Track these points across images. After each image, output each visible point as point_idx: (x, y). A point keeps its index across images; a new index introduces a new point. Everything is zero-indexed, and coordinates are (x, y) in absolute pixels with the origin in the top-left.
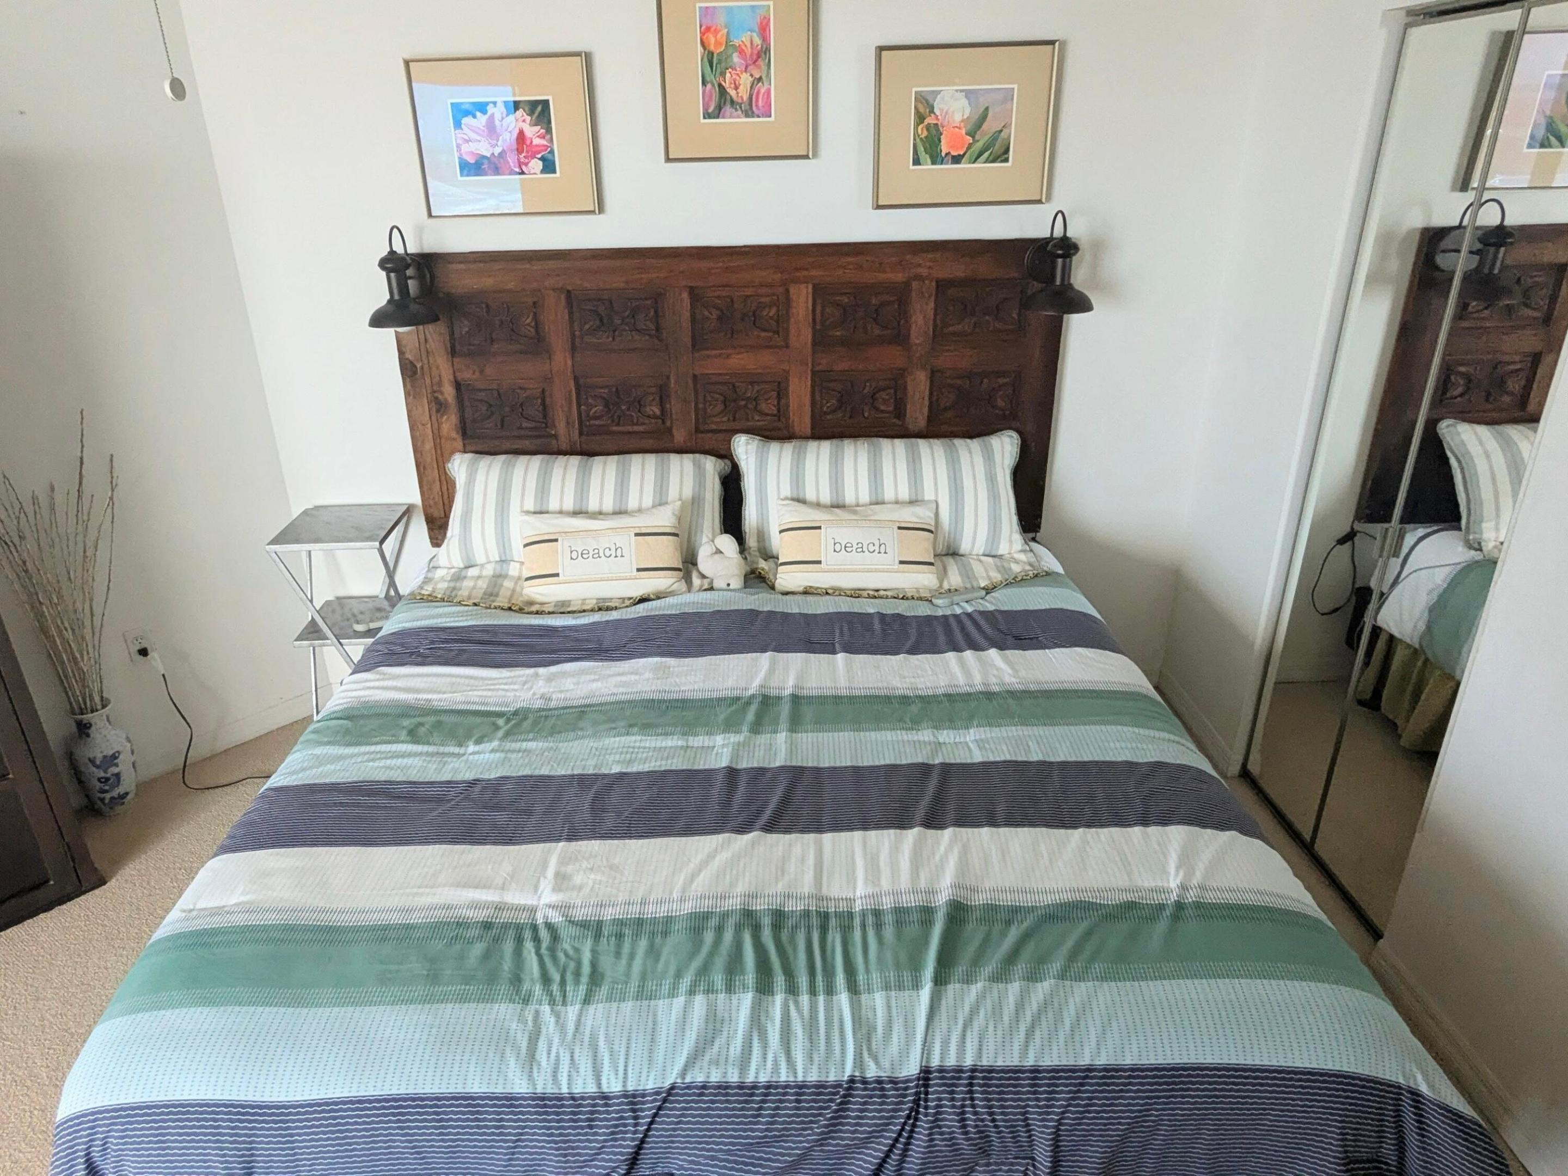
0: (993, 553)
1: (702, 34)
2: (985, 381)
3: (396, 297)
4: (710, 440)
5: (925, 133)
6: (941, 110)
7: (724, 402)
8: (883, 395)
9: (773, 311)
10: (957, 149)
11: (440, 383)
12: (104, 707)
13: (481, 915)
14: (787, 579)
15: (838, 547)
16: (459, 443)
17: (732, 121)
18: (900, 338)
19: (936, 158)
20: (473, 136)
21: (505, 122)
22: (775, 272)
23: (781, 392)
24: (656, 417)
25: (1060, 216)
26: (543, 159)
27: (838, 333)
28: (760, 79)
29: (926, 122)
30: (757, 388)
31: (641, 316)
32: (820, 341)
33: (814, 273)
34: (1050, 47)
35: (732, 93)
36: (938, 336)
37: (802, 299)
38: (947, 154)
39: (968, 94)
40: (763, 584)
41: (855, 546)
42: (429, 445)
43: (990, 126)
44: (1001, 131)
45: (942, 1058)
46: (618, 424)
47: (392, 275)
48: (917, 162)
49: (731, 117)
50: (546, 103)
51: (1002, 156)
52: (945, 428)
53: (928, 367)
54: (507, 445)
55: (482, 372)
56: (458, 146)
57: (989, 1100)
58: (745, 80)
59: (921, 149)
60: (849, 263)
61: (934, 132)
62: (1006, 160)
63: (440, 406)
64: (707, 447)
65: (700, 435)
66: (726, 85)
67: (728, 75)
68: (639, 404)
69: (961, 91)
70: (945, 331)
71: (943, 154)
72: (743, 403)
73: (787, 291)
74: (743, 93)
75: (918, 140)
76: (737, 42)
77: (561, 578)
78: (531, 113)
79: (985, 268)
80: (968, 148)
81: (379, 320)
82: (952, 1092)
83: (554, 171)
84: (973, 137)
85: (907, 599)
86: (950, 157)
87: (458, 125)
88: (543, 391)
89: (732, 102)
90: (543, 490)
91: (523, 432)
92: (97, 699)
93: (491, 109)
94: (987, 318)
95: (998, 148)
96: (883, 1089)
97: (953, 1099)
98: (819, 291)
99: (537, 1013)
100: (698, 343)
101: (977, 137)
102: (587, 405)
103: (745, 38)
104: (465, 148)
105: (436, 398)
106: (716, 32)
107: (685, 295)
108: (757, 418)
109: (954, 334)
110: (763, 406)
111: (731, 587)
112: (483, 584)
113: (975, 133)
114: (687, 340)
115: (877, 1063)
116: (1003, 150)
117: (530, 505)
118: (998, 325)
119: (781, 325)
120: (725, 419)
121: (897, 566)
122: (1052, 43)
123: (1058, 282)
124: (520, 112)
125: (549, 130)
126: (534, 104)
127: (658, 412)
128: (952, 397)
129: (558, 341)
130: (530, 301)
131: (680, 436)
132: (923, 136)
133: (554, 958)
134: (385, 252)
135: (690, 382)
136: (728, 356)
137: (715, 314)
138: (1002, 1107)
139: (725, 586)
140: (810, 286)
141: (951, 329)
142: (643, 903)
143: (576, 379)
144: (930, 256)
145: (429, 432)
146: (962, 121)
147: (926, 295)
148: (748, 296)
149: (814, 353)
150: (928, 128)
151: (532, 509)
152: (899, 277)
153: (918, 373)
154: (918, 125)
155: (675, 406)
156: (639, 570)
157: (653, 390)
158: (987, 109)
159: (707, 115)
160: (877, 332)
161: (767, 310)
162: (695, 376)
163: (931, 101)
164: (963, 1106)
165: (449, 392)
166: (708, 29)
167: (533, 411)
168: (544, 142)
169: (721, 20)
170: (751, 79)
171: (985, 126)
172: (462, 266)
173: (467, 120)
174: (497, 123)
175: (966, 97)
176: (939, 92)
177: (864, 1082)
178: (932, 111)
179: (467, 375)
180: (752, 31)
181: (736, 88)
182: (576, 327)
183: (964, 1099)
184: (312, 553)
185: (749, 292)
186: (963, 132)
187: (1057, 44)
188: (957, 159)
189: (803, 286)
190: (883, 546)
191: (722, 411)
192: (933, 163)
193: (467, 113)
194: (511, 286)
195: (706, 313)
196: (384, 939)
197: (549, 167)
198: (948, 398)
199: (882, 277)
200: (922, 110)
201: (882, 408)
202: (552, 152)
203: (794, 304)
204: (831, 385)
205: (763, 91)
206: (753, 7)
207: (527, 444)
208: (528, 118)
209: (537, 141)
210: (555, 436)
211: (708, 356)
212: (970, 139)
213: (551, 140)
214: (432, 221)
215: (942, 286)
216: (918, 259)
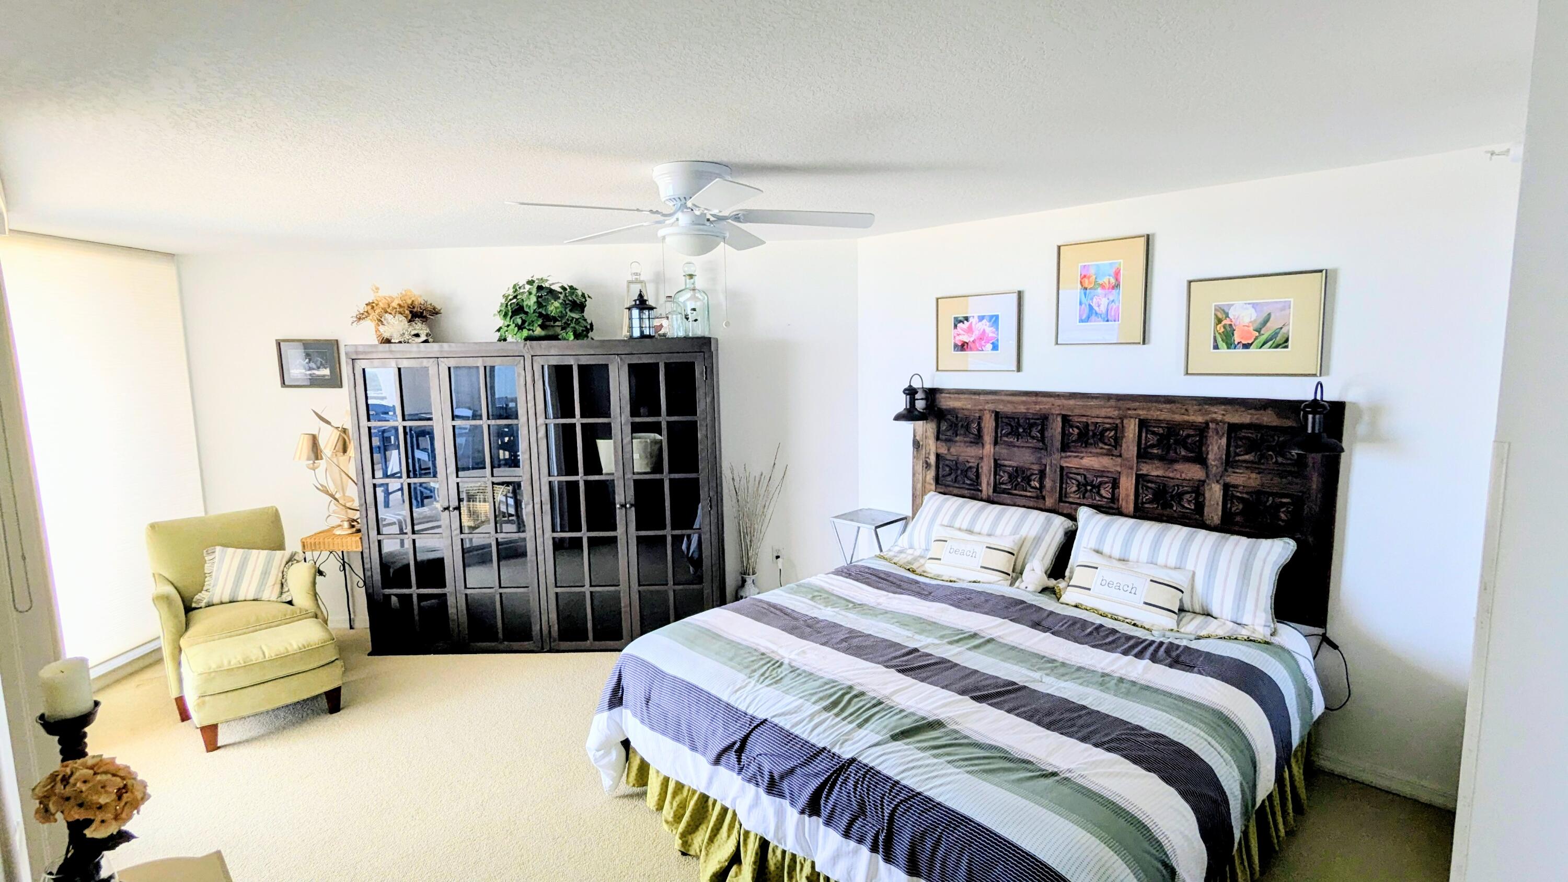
0: (1238, 622)
1: (1082, 279)
2: (1271, 498)
3: (908, 407)
4: (1065, 508)
5: (1222, 330)
6: (1234, 316)
7: (1078, 486)
8: (1188, 496)
9: (1113, 433)
10: (1247, 339)
11: (929, 454)
12: (754, 574)
13: (763, 650)
14: (1070, 596)
15: (1104, 583)
16: (933, 487)
17: (1096, 324)
18: (1201, 460)
19: (1230, 345)
20: (961, 332)
21: (977, 326)
22: (1114, 411)
23: (1115, 484)
24: (1035, 488)
25: (1319, 386)
26: (993, 343)
27: (1156, 451)
28: (1113, 301)
29: (1223, 323)
30: (1099, 480)
31: (1034, 430)
32: (1143, 455)
33: (1141, 412)
34: (1320, 274)
35: (1096, 308)
36: (1229, 462)
37: (1132, 426)
38: (1239, 343)
39: (1254, 306)
40: (1054, 596)
41: (1115, 585)
42: (919, 486)
43: (1272, 326)
44: (1281, 328)
45: (863, 759)
46: (1015, 490)
47: (908, 397)
48: (1216, 347)
49: (1095, 321)
50: (997, 317)
51: (1285, 343)
52: (1237, 528)
53: (1221, 482)
54: (956, 491)
55: (949, 450)
56: (955, 337)
57: (870, 783)
58: (1104, 302)
59: (1219, 339)
60: (1165, 408)
61: (1228, 329)
62: (1286, 347)
63: (927, 465)
64: (1065, 512)
65: (1062, 504)
66: (1093, 305)
67: (1094, 300)
68: (1028, 480)
69: (1249, 304)
70: (1237, 458)
71: (1236, 343)
72: (1089, 488)
73: (1122, 422)
74: (1103, 309)
75: (1217, 335)
76: (1101, 282)
77: (941, 561)
78: (990, 321)
79: (1268, 418)
80: (1255, 339)
81: (898, 418)
82: (857, 772)
83: (997, 350)
84: (1259, 332)
85: (1137, 626)
86: (1241, 345)
87: (956, 326)
88: (978, 464)
89: (1096, 313)
90: (955, 515)
91: (964, 486)
92: (751, 570)
93: (971, 320)
94: (1270, 453)
95: (1279, 339)
96: (833, 757)
97: (856, 775)
98: (1143, 424)
99: (750, 682)
100: (1065, 447)
101: (1262, 332)
102: (999, 475)
103: (1105, 280)
104: (958, 338)
105: (926, 462)
106: (1089, 278)
107: (1059, 419)
108: (1098, 498)
109: (1245, 461)
110: (1103, 492)
111: (1028, 589)
112: (909, 558)
113: (1261, 329)
114: (1058, 444)
115: (840, 748)
116: (1284, 339)
117: (945, 522)
118: (1280, 460)
119: (1117, 442)
120: (1078, 496)
121: (1142, 605)
122: (1321, 271)
123: (1310, 431)
124: (984, 321)
125: (997, 329)
126: (991, 317)
127: (1038, 485)
128: (1241, 506)
129: (988, 438)
130: (977, 415)
131: (1049, 502)
132: (1221, 332)
133: (772, 671)
134: (906, 386)
135: (1058, 470)
136: (1082, 458)
137: (1076, 431)
138: (874, 789)
139: (1024, 588)
140: (1137, 420)
141: (1240, 458)
142: (820, 670)
143: (995, 460)
144: (1223, 407)
145: (921, 479)
146: (1251, 322)
147: (1221, 433)
148: (1097, 423)
149: (1137, 462)
150: (1224, 327)
151: (946, 524)
152: (1200, 419)
153: (1213, 485)
154: (1217, 325)
155: (1048, 483)
156: (982, 567)
157: (1037, 472)
158: (1269, 315)
159: (1081, 321)
160: (1183, 453)
161: (1108, 432)
162: (1062, 468)
163: (1227, 311)
164: (858, 780)
165: (932, 460)
166: (1085, 276)
167: (972, 475)
168: (994, 335)
169: (1092, 271)
170: (1107, 301)
171: (1268, 324)
172: (948, 395)
173: (960, 325)
174: (973, 325)
175: (1253, 307)
176: (1232, 305)
177: (829, 752)
178: (1227, 316)
179: (943, 451)
180: (1110, 276)
181: (1099, 306)
182: (999, 431)
183: (860, 777)
184: (861, 529)
185: (1099, 420)
186: (1251, 329)
187: (1324, 272)
188: (1247, 346)
189: (1132, 420)
190: (1134, 589)
191: (1076, 491)
192: (1228, 348)
193: (961, 321)
194: (969, 407)
195: (1071, 430)
196: (728, 644)
197: (995, 347)
198: (1238, 507)
199: (1186, 418)
200: (1220, 316)
201: (1186, 505)
202: (998, 340)
203: (1126, 430)
204: (1149, 485)
205: (1114, 307)
206: (1111, 264)
207: (966, 492)
208: (988, 324)
209: (991, 335)
210: (981, 491)
211: (1070, 456)
212: (1257, 334)
213: (998, 334)
214: (938, 373)
215: (1233, 429)
216: (1214, 409)
